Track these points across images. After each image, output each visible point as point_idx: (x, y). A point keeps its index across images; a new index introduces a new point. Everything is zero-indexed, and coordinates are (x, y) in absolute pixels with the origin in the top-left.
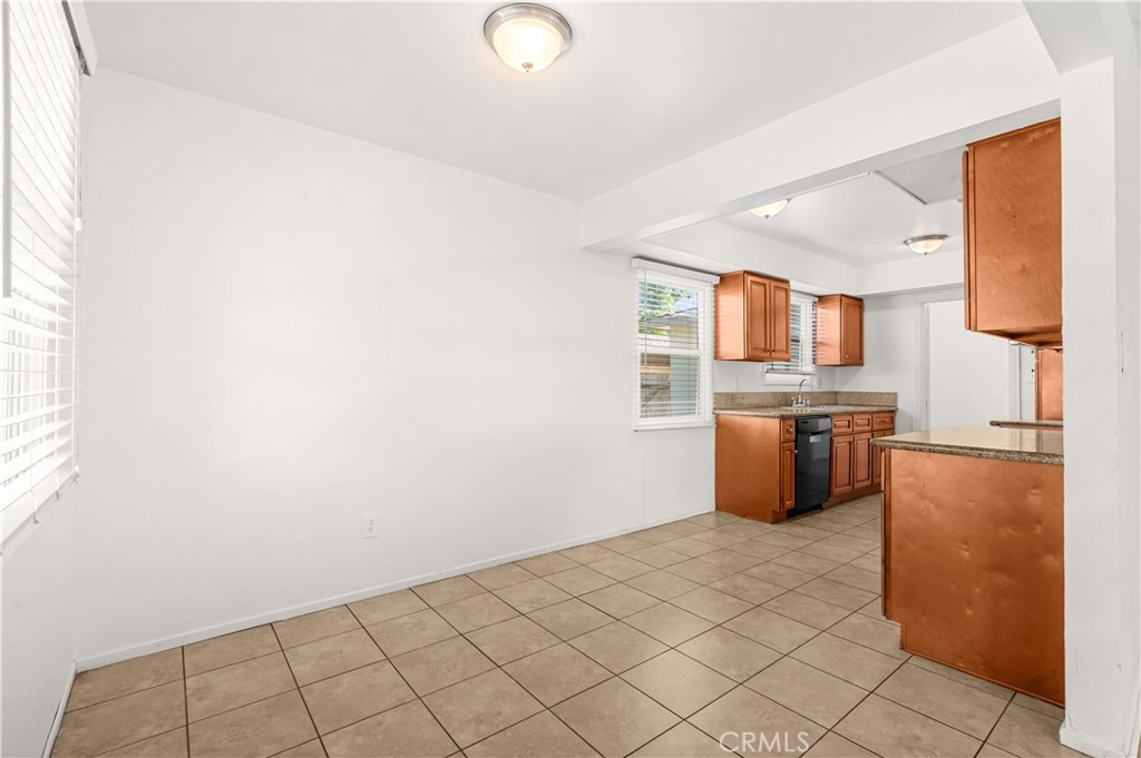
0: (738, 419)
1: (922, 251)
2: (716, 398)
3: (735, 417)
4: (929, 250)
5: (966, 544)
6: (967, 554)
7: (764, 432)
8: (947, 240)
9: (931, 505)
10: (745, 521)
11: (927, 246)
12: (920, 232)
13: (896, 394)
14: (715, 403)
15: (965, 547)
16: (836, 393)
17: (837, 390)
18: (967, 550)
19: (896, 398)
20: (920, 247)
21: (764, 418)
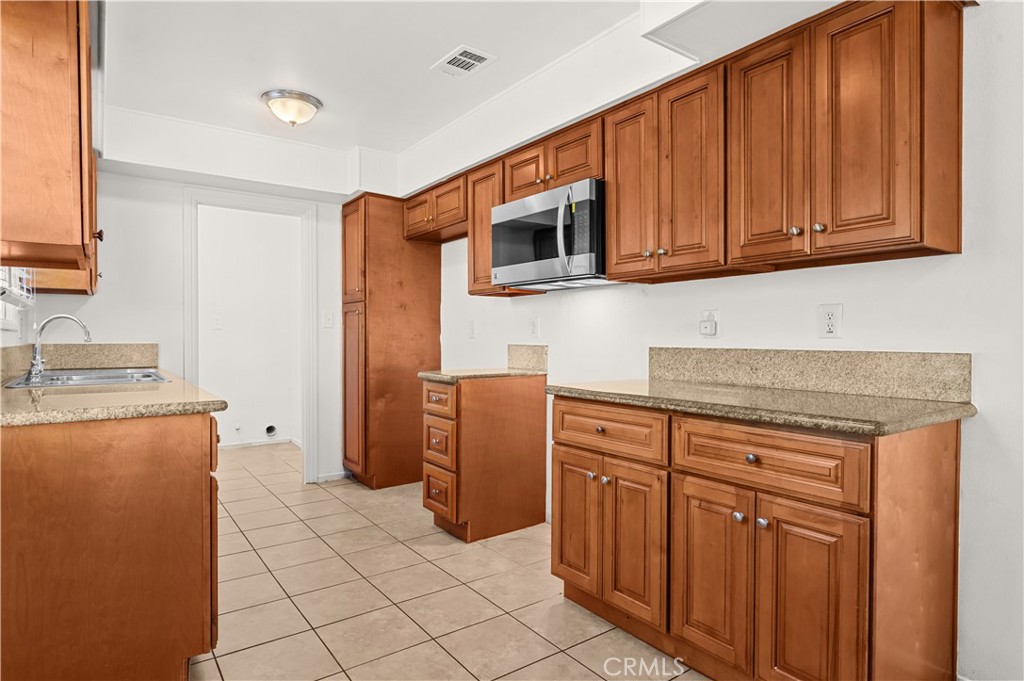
1: (287, 119)
4: (299, 120)
8: (322, 111)
12: (293, 84)
21: (159, 420)
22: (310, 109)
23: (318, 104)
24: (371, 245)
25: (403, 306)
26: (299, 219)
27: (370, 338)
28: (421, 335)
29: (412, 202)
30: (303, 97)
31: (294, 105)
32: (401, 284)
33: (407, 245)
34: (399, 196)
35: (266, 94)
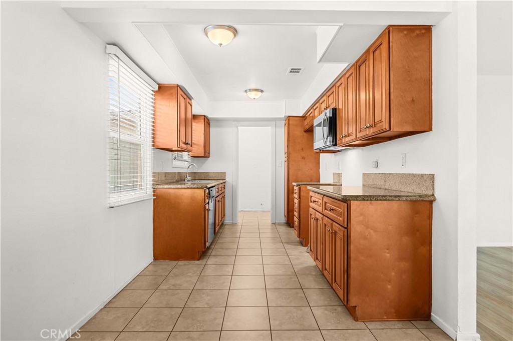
0: (172, 191)
1: (253, 97)
2: (154, 177)
3: (170, 189)
4: (256, 97)
5: (388, 250)
6: (388, 255)
7: (193, 198)
8: (264, 93)
9: (371, 231)
10: (181, 263)
11: (256, 95)
12: (253, 87)
13: (225, 173)
14: (153, 180)
15: (388, 251)
16: (195, 173)
17: (195, 171)
18: (388, 253)
19: (225, 176)
20: (253, 95)
21: (193, 189)
22: (259, 94)
23: (262, 91)
24: (290, 135)
25: (303, 158)
26: (270, 127)
27: (290, 171)
28: (311, 169)
29: (304, 117)
30: (256, 90)
31: (254, 93)
32: (302, 149)
33: (305, 134)
34: (301, 115)
35: (246, 91)
